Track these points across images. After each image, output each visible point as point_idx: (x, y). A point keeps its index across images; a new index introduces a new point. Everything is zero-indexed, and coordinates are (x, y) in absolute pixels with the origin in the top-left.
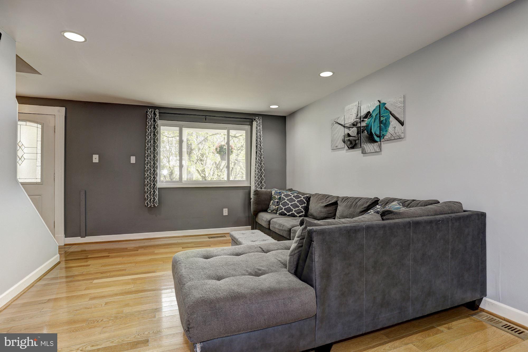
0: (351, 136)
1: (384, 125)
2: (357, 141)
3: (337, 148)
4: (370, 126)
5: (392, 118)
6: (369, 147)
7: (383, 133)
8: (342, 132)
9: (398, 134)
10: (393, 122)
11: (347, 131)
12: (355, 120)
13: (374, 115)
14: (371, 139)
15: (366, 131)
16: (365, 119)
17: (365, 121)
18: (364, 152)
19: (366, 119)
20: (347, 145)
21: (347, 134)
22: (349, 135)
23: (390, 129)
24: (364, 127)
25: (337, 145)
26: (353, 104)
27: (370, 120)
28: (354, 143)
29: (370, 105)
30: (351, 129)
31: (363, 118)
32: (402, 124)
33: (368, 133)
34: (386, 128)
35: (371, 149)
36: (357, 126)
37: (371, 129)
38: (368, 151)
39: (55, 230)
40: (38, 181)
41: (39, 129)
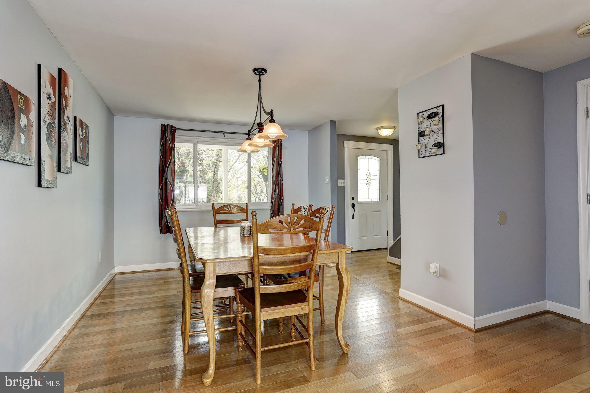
39: (388, 237)
40: (378, 200)
41: (378, 162)
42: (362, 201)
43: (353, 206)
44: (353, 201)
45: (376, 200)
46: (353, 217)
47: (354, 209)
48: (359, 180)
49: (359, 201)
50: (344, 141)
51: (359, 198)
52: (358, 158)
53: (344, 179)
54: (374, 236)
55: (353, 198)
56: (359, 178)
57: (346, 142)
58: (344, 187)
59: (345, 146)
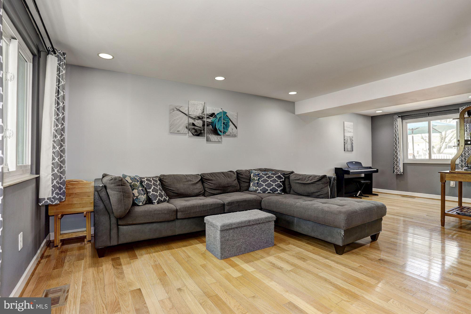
0: (196, 126)
1: (226, 126)
2: (202, 131)
3: (178, 132)
4: (214, 123)
5: (230, 123)
6: (213, 137)
7: (225, 131)
8: (185, 121)
9: (234, 133)
10: (231, 126)
11: (191, 121)
12: (201, 115)
13: (218, 117)
14: (215, 132)
15: (211, 126)
16: (210, 117)
17: (211, 118)
18: (208, 140)
19: (212, 118)
20: (192, 132)
21: (192, 123)
22: (193, 124)
23: (230, 129)
24: (210, 123)
25: (178, 130)
26: (199, 102)
27: (215, 119)
28: (199, 132)
29: (214, 109)
30: (196, 120)
31: (208, 116)
32: (236, 128)
33: (213, 127)
34: (227, 128)
35: (215, 139)
36: (203, 120)
37: (215, 126)
38: (212, 140)
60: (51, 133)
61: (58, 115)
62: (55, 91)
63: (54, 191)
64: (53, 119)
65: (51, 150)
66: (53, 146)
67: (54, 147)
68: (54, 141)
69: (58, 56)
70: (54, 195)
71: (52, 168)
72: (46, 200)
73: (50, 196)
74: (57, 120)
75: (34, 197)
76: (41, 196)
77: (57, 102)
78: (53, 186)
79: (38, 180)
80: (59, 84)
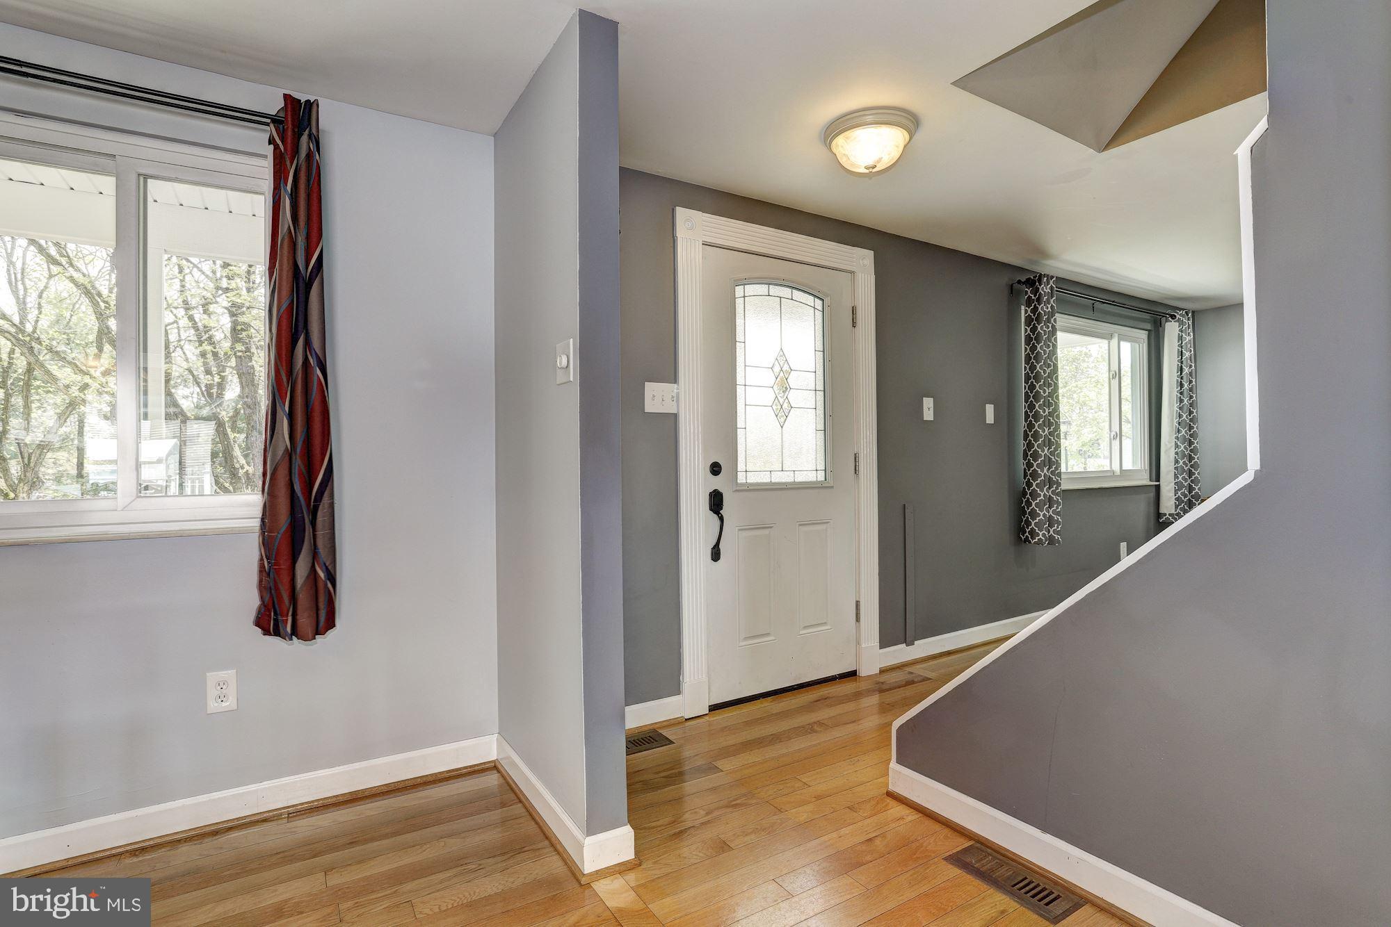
39: (858, 629)
40: (821, 476)
41: (819, 314)
42: (753, 479)
43: (716, 502)
44: (717, 483)
45: (811, 477)
46: (716, 555)
47: (721, 519)
48: (740, 390)
49: (741, 478)
50: (673, 210)
51: (741, 467)
52: (739, 291)
53: (675, 380)
54: (805, 627)
55: (716, 469)
56: (740, 380)
57: (681, 212)
58: (675, 416)
59: (681, 232)
60: (1173, 427)
61: (1181, 401)
62: (1175, 369)
63: (1178, 506)
64: (1176, 409)
65: (1173, 451)
66: (1176, 444)
67: (1177, 446)
68: (1177, 438)
69: (1179, 320)
70: (1178, 510)
71: (1175, 475)
72: (1167, 516)
73: (1173, 511)
74: (1180, 408)
75: (1152, 509)
76: (1162, 511)
77: (1179, 384)
78: (1177, 499)
79: (1158, 488)
80: (1182, 358)
